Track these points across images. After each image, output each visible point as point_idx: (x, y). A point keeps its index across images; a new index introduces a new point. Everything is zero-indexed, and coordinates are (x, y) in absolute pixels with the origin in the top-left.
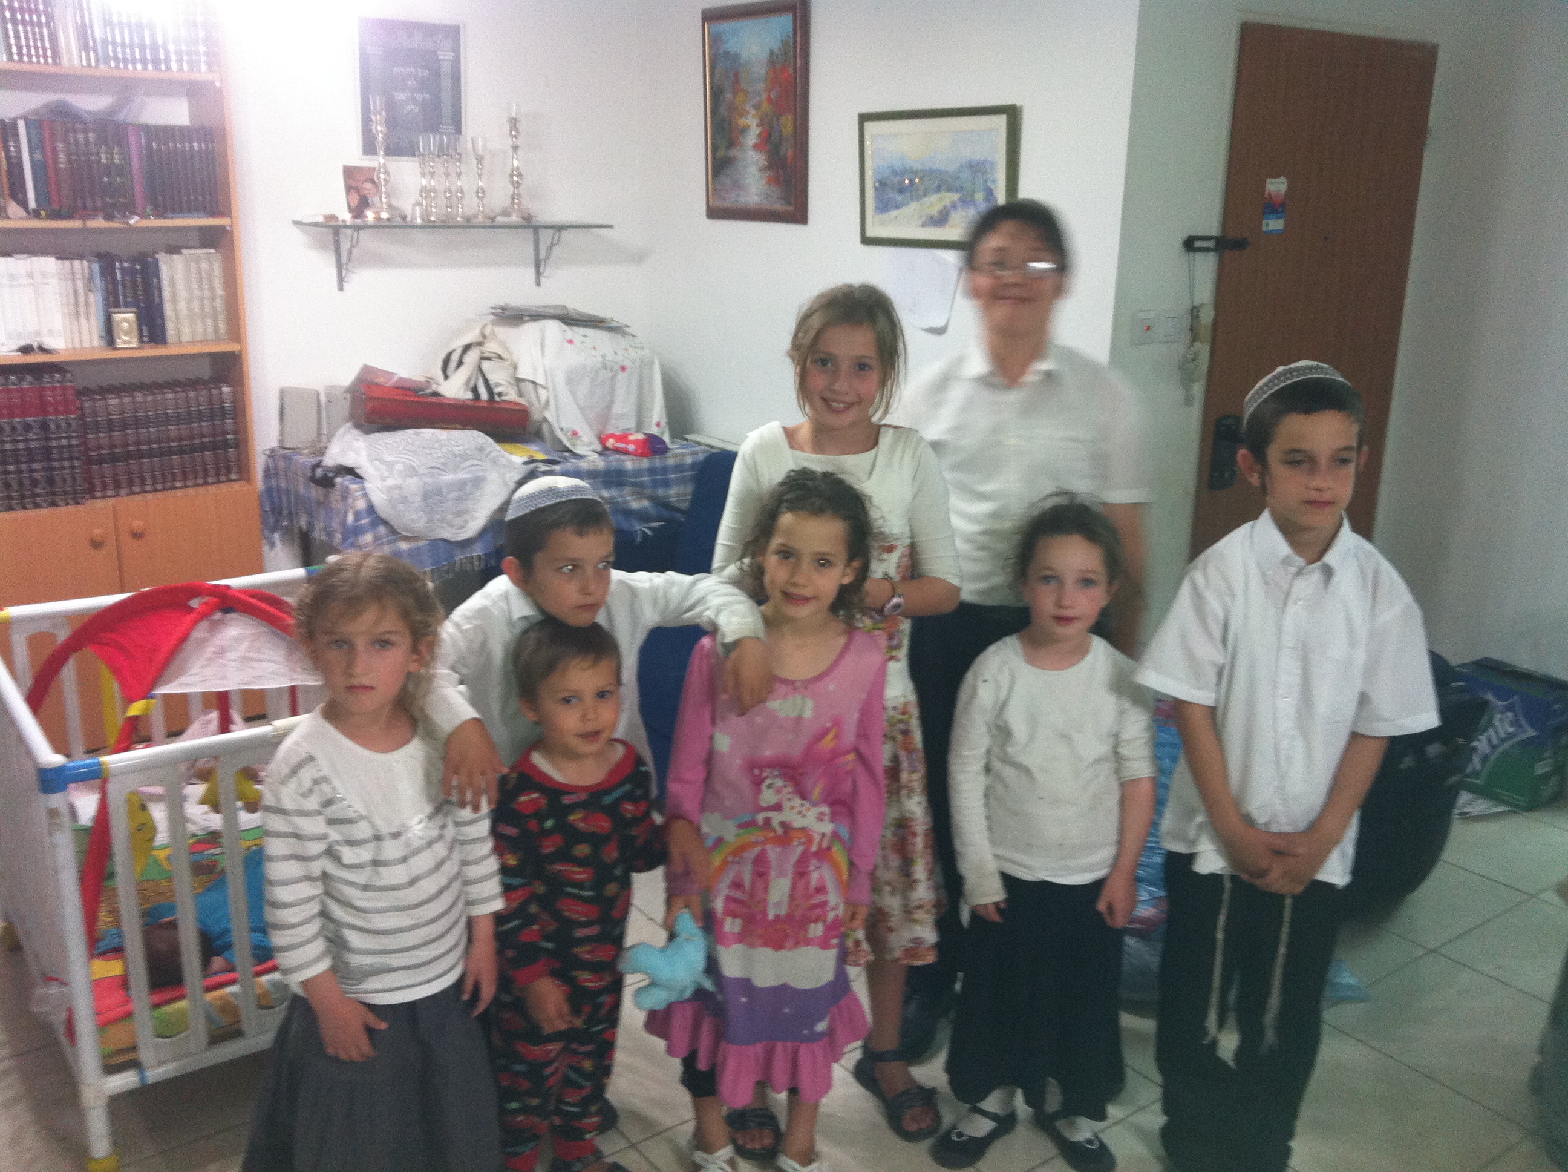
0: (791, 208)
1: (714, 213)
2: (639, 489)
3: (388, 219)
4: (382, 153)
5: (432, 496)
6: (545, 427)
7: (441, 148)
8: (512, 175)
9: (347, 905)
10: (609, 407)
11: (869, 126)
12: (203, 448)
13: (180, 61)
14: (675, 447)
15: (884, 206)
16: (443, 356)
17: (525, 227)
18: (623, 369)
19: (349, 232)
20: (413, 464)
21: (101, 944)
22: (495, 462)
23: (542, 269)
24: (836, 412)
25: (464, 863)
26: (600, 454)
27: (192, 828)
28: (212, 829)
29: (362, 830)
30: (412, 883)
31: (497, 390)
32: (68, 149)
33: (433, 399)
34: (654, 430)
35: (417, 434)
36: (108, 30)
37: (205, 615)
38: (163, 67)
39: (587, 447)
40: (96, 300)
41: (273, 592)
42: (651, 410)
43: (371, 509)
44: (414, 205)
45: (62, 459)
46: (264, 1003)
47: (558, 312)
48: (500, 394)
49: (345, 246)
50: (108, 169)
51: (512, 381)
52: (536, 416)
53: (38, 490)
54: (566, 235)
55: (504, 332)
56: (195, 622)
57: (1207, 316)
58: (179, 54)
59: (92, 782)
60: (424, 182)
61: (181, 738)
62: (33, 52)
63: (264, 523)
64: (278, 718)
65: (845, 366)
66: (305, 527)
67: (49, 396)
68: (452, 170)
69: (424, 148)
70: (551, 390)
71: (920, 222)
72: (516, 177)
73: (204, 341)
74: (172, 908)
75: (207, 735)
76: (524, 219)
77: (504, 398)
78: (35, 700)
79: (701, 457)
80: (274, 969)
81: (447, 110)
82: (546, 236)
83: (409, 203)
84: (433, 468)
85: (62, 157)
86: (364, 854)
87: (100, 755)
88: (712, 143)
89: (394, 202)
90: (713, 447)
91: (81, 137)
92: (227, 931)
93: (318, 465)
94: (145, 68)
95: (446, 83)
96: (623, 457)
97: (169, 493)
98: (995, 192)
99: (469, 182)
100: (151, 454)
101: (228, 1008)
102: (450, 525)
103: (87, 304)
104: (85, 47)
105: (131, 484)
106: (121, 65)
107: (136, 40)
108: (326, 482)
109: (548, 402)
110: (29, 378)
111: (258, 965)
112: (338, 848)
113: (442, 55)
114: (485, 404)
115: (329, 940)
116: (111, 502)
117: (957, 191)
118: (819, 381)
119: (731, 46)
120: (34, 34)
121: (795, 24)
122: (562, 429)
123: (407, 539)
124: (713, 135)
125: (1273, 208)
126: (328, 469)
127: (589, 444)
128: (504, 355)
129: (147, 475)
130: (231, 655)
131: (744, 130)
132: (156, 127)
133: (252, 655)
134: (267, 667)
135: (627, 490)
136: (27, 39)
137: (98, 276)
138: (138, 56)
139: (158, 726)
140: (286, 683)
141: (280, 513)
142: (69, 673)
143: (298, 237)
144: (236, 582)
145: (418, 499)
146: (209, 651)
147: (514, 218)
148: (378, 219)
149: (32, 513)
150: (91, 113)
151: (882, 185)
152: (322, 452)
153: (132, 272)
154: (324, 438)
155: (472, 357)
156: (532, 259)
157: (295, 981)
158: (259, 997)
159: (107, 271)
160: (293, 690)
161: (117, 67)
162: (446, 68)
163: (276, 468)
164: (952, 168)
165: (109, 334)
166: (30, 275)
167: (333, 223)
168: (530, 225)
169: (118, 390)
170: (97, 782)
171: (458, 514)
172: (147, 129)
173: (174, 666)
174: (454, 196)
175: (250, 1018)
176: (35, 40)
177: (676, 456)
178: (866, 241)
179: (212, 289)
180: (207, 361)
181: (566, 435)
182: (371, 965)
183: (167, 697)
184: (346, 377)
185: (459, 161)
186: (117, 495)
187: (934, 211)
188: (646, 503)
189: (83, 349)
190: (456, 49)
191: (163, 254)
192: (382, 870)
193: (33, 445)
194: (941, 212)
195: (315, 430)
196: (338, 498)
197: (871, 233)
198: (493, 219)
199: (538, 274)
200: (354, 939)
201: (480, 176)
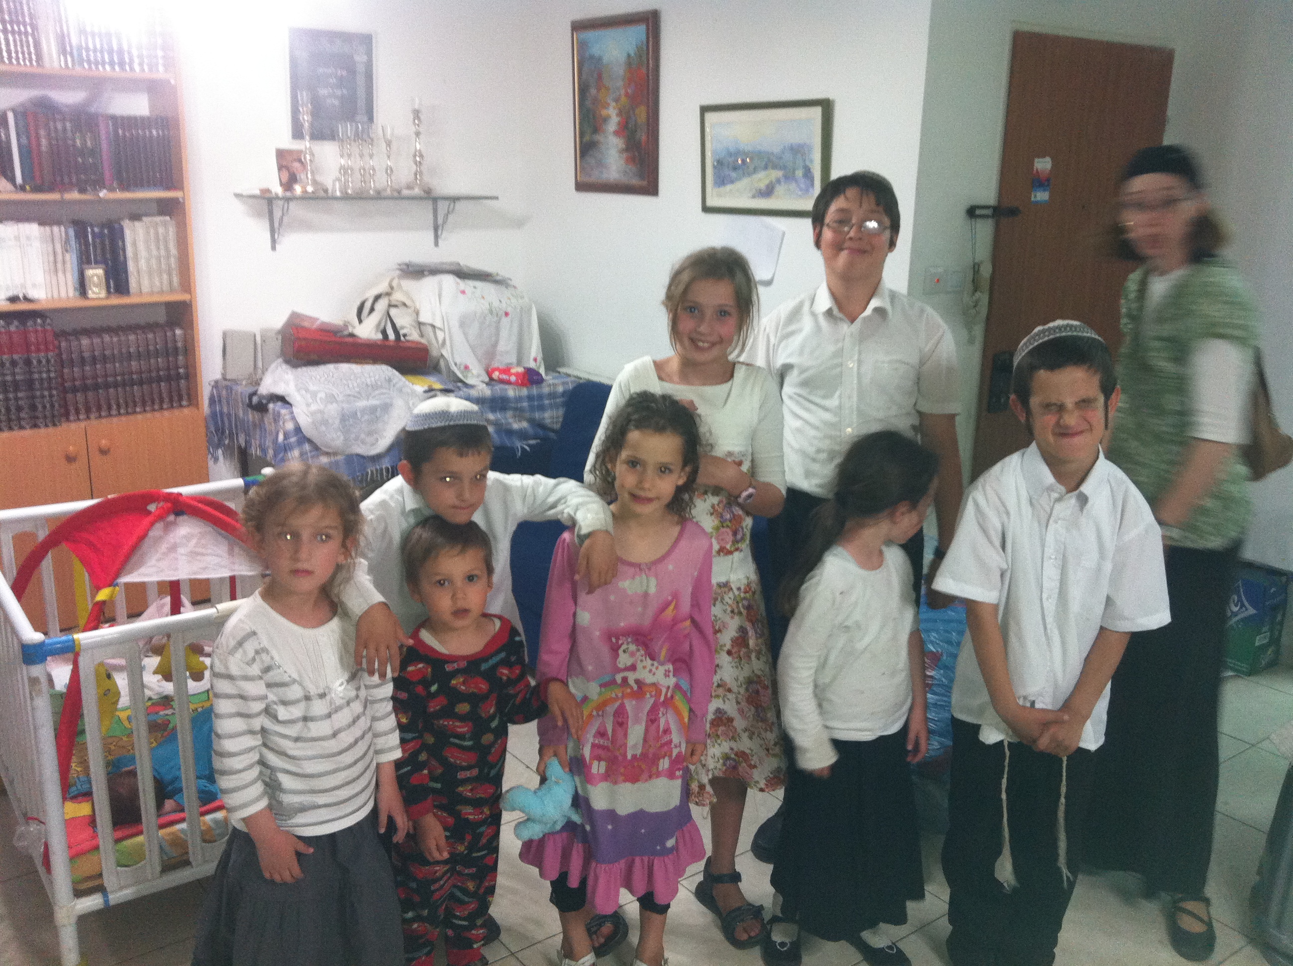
0: (645, 183)
1: (581, 187)
2: (519, 413)
3: (313, 192)
4: (307, 138)
5: (347, 419)
6: (442, 363)
7: (357, 134)
8: (415, 156)
9: (282, 754)
10: (495, 345)
11: (710, 117)
12: (159, 379)
13: (141, 64)
14: (549, 378)
15: (721, 181)
16: (358, 303)
17: (426, 199)
18: (507, 314)
19: (281, 203)
20: (334, 393)
21: (74, 789)
22: (400, 391)
23: (439, 233)
24: (701, 349)
25: (374, 719)
26: (487, 384)
27: (148, 693)
28: (165, 693)
29: (295, 692)
30: (335, 735)
31: (402, 332)
32: (49, 134)
33: (350, 340)
34: (532, 365)
35: (337, 369)
36: (83, 38)
37: (161, 517)
38: (127, 68)
39: (476, 379)
40: (71, 259)
41: (217, 499)
42: (530, 348)
43: (298, 430)
44: (334, 181)
45: (42, 389)
46: (208, 838)
47: (453, 268)
48: (405, 336)
49: (277, 214)
50: (82, 153)
51: (414, 324)
52: (434, 353)
53: (23, 415)
54: (459, 205)
55: (409, 285)
56: (152, 524)
57: (986, 271)
58: (140, 57)
59: (66, 656)
60: (343, 162)
61: (141, 618)
62: (20, 56)
63: (209, 441)
64: (221, 602)
65: (709, 313)
66: (243, 445)
67: (32, 338)
68: (366, 152)
69: (342, 135)
70: (447, 330)
71: (750, 195)
72: (418, 158)
73: (162, 292)
74: (133, 758)
75: (161, 616)
76: (424, 191)
77: (407, 338)
78: (19, 588)
79: (571, 387)
80: (221, 808)
81: (361, 103)
82: (442, 206)
83: (330, 179)
84: (349, 395)
85: (44, 142)
86: (296, 712)
87: (72, 633)
88: (580, 128)
89: (318, 178)
90: (581, 378)
91: (59, 126)
92: (177, 779)
93: (255, 393)
94: (113, 69)
95: (361, 80)
96: (507, 387)
97: (132, 417)
98: (812, 170)
99: (379, 162)
100: (116, 385)
101: (179, 843)
102: (363, 442)
103: (64, 262)
104: (63, 51)
105: (99, 409)
106: (93, 67)
107: (105, 46)
108: (261, 408)
109: (444, 340)
110: (16, 323)
111: (203, 806)
112: (275, 706)
113: (357, 58)
114: (391, 344)
115: (266, 784)
116: (82, 424)
117: (781, 169)
118: (687, 324)
119: (595, 50)
120: (21, 41)
121: (648, 34)
122: (456, 364)
123: (327, 454)
124: (580, 123)
125: (1040, 182)
126: (262, 397)
127: (478, 376)
128: (408, 303)
129: (113, 402)
130: (181, 550)
131: (606, 119)
132: (122, 118)
133: (200, 550)
134: (212, 560)
135: (509, 414)
136: (15, 46)
137: (74, 238)
138: (107, 60)
139: (121, 609)
140: (227, 574)
141: (223, 432)
142: (47, 565)
143: (239, 207)
144: (186, 490)
145: (337, 421)
146: (164, 547)
147: (417, 191)
148: (305, 191)
149: (17, 434)
150: (67, 106)
151: (719, 164)
152: (258, 383)
153: (101, 235)
154: (260, 371)
155: (381, 305)
156: (432, 225)
157: (236, 819)
158: (203, 833)
159: (81, 235)
160: (233, 579)
161: (90, 68)
162: (361, 69)
163: (219, 396)
164: (776, 150)
165: (82, 287)
166: (17, 238)
167: (267, 195)
168: (430, 197)
169: (88, 332)
170: (71, 656)
171: (370, 434)
172: (114, 118)
173: (134, 559)
174: (367, 174)
175: (196, 851)
176: (22, 46)
177: (549, 385)
178: (706, 209)
179: (167, 249)
180: (163, 307)
181: (459, 369)
182: (301, 803)
183: (127, 585)
184: (278, 321)
185: (372, 145)
186: (88, 418)
187: (762, 185)
188: (525, 424)
189: (60, 299)
190: (369, 53)
191: (127, 221)
192: (311, 725)
193: (18, 377)
194: (767, 186)
195: (252, 363)
196: (272, 420)
197: (710, 203)
198: (399, 192)
199: (436, 237)
200: (286, 781)
201: (389, 157)
